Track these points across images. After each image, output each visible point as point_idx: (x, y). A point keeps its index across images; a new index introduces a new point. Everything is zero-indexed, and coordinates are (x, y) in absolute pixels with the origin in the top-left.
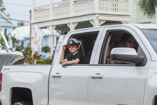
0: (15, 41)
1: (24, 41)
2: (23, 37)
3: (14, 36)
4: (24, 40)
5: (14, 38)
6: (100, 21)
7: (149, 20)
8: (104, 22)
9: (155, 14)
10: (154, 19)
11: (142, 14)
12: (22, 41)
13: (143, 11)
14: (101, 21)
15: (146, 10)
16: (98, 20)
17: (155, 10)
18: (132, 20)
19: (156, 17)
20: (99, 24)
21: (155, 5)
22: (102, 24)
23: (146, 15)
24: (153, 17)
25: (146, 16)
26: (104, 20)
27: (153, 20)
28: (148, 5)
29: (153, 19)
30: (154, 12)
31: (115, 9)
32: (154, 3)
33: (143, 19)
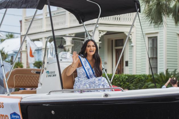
0: (3, 55)
1: (14, 55)
2: (13, 51)
3: (2, 49)
4: (14, 53)
5: (2, 52)
6: (100, 32)
7: (156, 30)
8: (105, 33)
9: (162, 24)
10: (162, 29)
11: (148, 23)
12: (12, 55)
13: (149, 20)
14: (102, 32)
15: (152, 19)
16: (98, 31)
17: (163, 18)
18: (136, 31)
19: (163, 26)
20: (99, 35)
21: (162, 13)
22: (103, 35)
23: (153, 24)
24: (160, 27)
25: (152, 26)
26: (105, 31)
27: (160, 31)
28: (155, 14)
29: (160, 29)
30: (162, 21)
31: (117, 18)
32: (161, 11)
33: (148, 30)
